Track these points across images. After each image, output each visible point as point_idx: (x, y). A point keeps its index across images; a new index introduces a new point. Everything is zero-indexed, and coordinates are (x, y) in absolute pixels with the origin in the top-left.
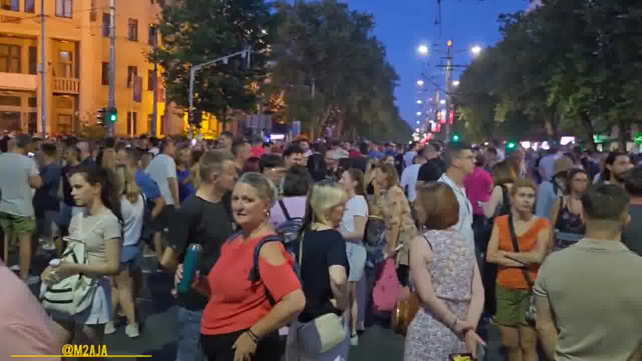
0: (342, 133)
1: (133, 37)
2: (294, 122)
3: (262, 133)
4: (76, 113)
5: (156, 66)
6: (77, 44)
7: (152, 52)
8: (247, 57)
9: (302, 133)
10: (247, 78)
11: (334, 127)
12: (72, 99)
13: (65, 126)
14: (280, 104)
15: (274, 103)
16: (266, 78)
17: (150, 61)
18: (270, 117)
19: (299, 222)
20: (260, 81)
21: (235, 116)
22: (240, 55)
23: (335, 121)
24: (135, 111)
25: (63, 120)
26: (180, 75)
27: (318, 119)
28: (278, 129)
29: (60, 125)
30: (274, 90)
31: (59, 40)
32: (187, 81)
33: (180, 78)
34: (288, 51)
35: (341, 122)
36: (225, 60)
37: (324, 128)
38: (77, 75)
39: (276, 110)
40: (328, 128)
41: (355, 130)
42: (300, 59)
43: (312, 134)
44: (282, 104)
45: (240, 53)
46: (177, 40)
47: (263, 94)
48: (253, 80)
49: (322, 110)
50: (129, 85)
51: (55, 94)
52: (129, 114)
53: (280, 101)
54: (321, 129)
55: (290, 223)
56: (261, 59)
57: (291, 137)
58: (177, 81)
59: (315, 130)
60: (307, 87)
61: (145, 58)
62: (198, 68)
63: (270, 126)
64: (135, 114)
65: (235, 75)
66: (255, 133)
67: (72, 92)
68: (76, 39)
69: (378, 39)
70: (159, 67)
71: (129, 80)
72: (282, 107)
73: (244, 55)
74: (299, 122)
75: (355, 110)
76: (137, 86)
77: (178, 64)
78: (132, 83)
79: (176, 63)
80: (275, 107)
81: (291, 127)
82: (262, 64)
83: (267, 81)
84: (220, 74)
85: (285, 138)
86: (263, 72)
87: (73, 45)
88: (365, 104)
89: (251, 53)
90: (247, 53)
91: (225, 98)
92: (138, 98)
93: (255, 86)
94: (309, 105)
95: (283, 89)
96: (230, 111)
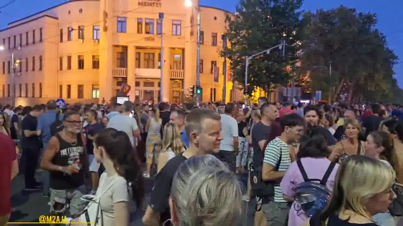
0: (352, 98)
1: (214, 44)
2: (317, 92)
3: (294, 99)
4: (183, 90)
5: (225, 59)
6: (183, 50)
7: (223, 50)
8: (283, 48)
9: (322, 99)
10: (283, 63)
11: (346, 94)
12: (181, 82)
13: (176, 98)
14: (307, 80)
15: (303, 79)
16: (296, 62)
17: (222, 56)
18: (299, 88)
19: (317, 184)
20: (293, 64)
21: (276, 89)
22: (278, 47)
23: (347, 91)
24: (215, 88)
25: (176, 94)
26: (240, 64)
27: (334, 90)
28: (305, 97)
29: (174, 97)
30: (302, 70)
31: (174, 48)
32: (244, 67)
33: (240, 66)
34: (312, 45)
35: (351, 91)
36: (268, 52)
37: (339, 95)
38: (183, 68)
39: (304, 84)
40: (341, 96)
41: (362, 96)
42: (321, 49)
43: (330, 99)
44: (308, 80)
45: (278, 46)
46: (238, 42)
47: (295, 74)
48: (288, 64)
49: (337, 83)
50: (211, 73)
51: (171, 79)
52: (212, 89)
53: (307, 78)
54: (336, 96)
55: (308, 184)
56: (294, 50)
57: (314, 102)
58: (238, 67)
59: (332, 97)
60: (326, 68)
61: (219, 54)
62: (250, 58)
63: (300, 95)
64: (215, 89)
65: (275, 61)
66: (289, 99)
67: (180, 78)
68: (182, 47)
69: (379, 31)
70: (227, 59)
71: (212, 69)
72: (308, 82)
73: (280, 48)
74: (320, 92)
75: (362, 82)
76: (216, 73)
77: (239, 57)
78: (213, 71)
79: (237, 56)
80: (303, 82)
81: (315, 95)
82: (294, 53)
83: (298, 64)
84: (266, 61)
85: (310, 102)
86: (294, 58)
87: (181, 50)
88: (371, 77)
89: (286, 46)
90: (283, 46)
91: (268, 77)
92: (216, 80)
93: (289, 68)
94: (327, 80)
95: (309, 70)
96: (273, 85)
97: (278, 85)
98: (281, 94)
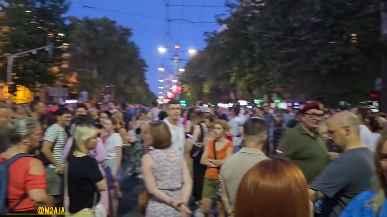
0: (114, 99)
2: (83, 93)
3: (60, 99)
9: (88, 99)
10: (49, 64)
11: (109, 96)
15: (69, 80)
16: (63, 64)
18: (66, 89)
20: (60, 66)
21: (42, 89)
22: (44, 49)
23: (109, 93)
27: (98, 91)
28: (72, 97)
30: (69, 72)
32: (6, 65)
33: (3, 63)
34: (79, 49)
35: (113, 93)
36: (34, 52)
37: (102, 96)
39: (70, 85)
40: (104, 96)
42: (86, 53)
43: (94, 100)
44: (75, 81)
45: (44, 47)
47: (61, 75)
48: (54, 65)
49: (100, 85)
53: (73, 79)
56: (61, 52)
59: (97, 98)
60: (91, 71)
62: (15, 56)
63: (67, 95)
65: (42, 62)
66: (55, 99)
69: (135, 43)
72: (74, 83)
73: (47, 49)
74: (86, 92)
75: (122, 85)
80: (70, 83)
81: (80, 95)
82: (60, 55)
84: (31, 61)
86: (61, 60)
89: (53, 48)
90: (50, 48)
91: (34, 76)
93: (55, 69)
94: (92, 82)
95: (75, 71)
96: (39, 85)
97: (44, 85)
98: (47, 94)
